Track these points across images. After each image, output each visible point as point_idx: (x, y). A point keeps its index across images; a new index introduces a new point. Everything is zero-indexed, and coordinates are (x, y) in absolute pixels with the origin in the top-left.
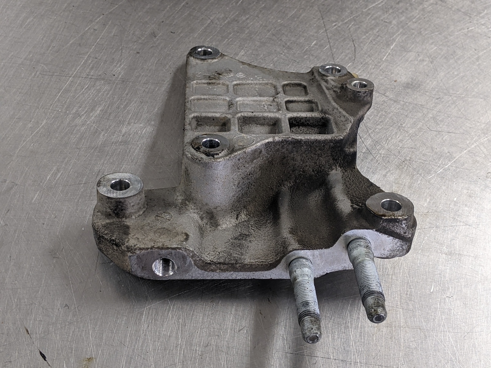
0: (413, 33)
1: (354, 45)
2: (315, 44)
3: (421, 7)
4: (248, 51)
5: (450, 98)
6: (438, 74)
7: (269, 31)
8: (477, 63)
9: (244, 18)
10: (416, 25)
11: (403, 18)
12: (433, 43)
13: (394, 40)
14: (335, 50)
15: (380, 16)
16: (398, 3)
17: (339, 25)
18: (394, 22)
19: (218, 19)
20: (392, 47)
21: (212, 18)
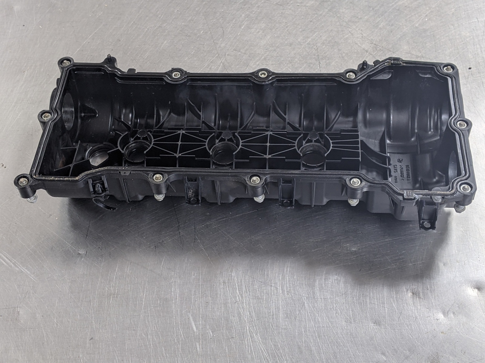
0: (253, 20)
1: (223, 30)
2: (203, 32)
3: (257, 5)
4: (168, 41)
5: (273, 48)
6: (267, 37)
7: (178, 29)
8: (287, 29)
9: (165, 25)
10: (254, 15)
11: (248, 13)
12: (263, 23)
13: (244, 24)
14: (213, 34)
15: (236, 13)
16: (245, 5)
17: (214, 21)
18: (243, 15)
19: (151, 27)
20: (242, 28)
21: (148, 27)
